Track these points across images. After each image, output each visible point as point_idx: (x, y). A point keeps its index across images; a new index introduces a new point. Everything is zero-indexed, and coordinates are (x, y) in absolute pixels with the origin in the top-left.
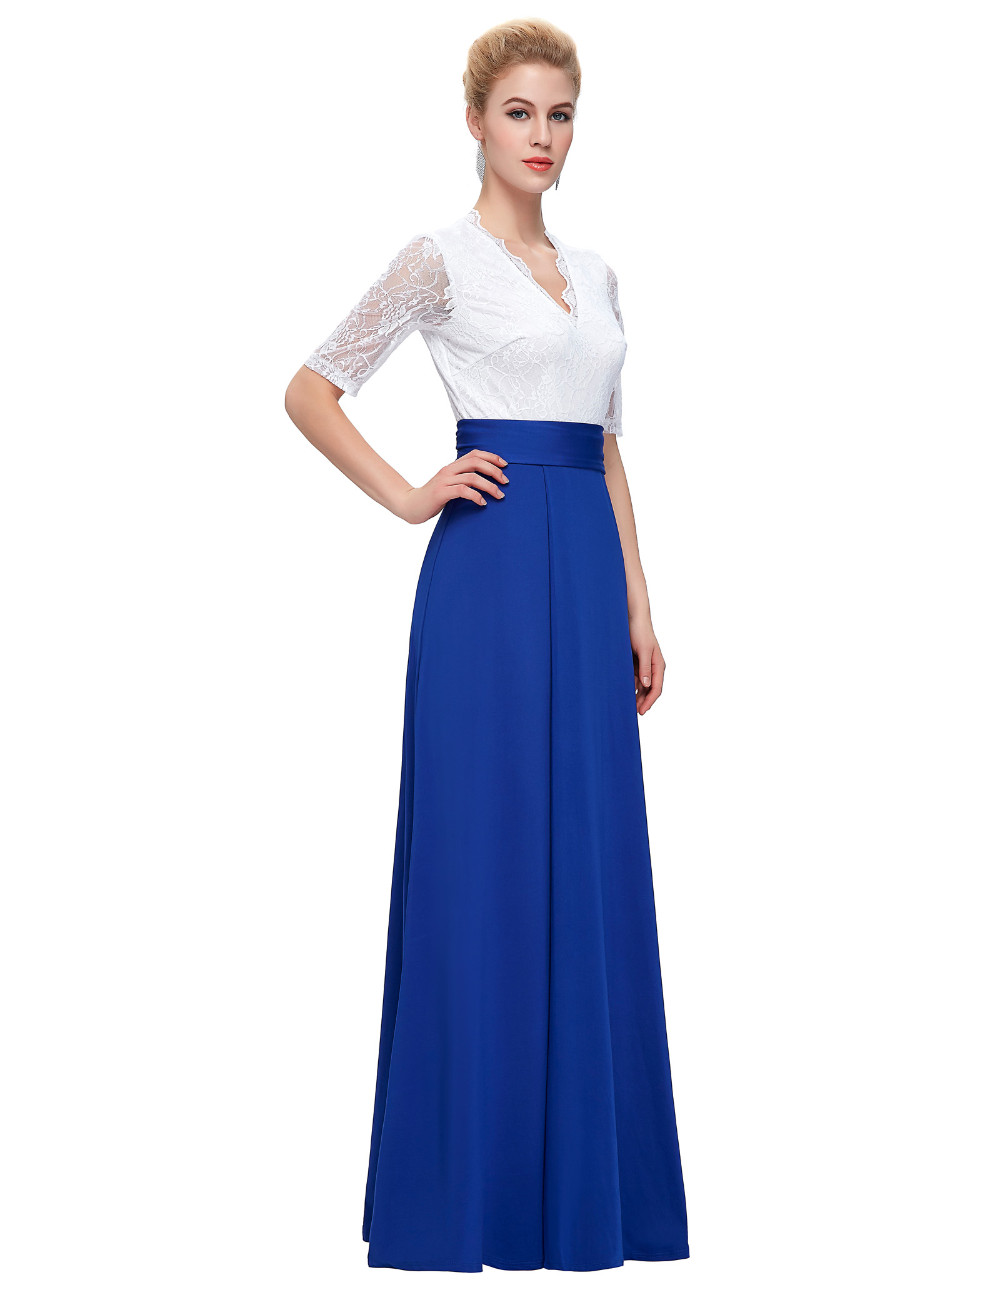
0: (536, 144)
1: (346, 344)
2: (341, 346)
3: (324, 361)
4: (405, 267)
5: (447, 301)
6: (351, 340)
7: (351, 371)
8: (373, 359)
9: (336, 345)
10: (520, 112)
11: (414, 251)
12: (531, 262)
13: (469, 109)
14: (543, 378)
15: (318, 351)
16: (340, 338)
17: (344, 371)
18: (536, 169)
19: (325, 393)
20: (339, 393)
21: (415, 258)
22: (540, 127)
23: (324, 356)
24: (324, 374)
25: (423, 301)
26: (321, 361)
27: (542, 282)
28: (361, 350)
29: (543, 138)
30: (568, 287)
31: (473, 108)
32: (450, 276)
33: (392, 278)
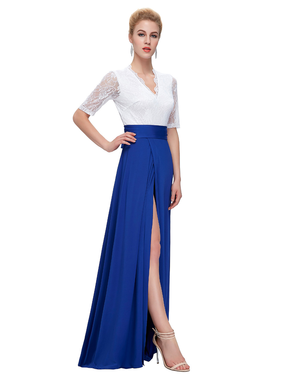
0: (146, 43)
1: (89, 102)
2: (88, 102)
3: (84, 107)
4: (106, 80)
5: (118, 90)
6: (91, 100)
7: (92, 110)
8: (98, 106)
9: (87, 102)
10: (142, 34)
11: (109, 75)
12: (145, 80)
13: (129, 34)
14: (146, 113)
15: (82, 104)
16: (88, 100)
17: (90, 110)
18: (146, 51)
19: (84, 116)
20: (88, 116)
21: (109, 77)
22: (148, 38)
23: (84, 106)
24: (84, 111)
25: (111, 91)
26: (83, 107)
27: (147, 85)
28: (94, 104)
29: (148, 42)
30: (157, 86)
31: (130, 34)
32: (119, 84)
33: (102, 83)
